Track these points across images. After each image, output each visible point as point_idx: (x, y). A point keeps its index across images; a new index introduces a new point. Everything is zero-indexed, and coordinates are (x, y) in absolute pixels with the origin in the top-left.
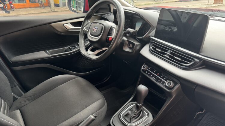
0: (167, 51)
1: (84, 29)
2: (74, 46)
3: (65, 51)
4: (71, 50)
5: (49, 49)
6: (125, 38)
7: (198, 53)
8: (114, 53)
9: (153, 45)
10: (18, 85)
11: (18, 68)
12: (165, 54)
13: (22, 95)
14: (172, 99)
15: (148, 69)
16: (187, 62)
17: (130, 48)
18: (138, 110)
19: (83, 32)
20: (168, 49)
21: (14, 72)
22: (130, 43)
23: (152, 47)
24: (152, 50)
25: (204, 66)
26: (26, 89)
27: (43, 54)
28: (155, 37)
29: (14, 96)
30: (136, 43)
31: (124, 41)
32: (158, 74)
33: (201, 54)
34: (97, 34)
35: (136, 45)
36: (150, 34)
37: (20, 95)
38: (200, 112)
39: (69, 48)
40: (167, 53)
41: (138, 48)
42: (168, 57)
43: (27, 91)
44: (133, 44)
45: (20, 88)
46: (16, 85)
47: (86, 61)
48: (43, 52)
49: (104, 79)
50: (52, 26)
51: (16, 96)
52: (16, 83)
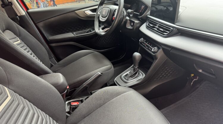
0: (156, 25)
1: (98, 13)
2: (93, 29)
3: (87, 33)
4: (91, 32)
5: (75, 31)
6: (128, 18)
7: (174, 24)
8: (121, 31)
9: (149, 22)
10: (54, 57)
11: (53, 45)
12: (155, 27)
13: (56, 63)
14: (157, 61)
15: (144, 41)
16: (167, 31)
17: (132, 26)
18: (134, 72)
19: (97, 16)
20: (157, 24)
21: (51, 48)
22: (131, 21)
23: (148, 24)
24: (148, 26)
25: (180, 34)
26: (58, 60)
27: (70, 35)
28: (150, 15)
29: (51, 64)
30: (136, 21)
31: (127, 20)
32: (149, 44)
33: (176, 24)
34: (105, 16)
35: (136, 23)
36: (148, 14)
37: (55, 64)
38: (195, 80)
39: (90, 30)
40: (156, 27)
41: (138, 25)
42: (156, 30)
43: (59, 61)
44: (134, 22)
45: (56, 60)
46: (53, 57)
47: (103, 41)
48: (71, 33)
49: (120, 57)
50: (76, 13)
51: (53, 64)
52: (53, 56)
